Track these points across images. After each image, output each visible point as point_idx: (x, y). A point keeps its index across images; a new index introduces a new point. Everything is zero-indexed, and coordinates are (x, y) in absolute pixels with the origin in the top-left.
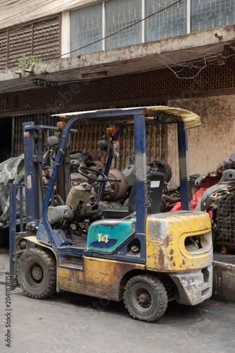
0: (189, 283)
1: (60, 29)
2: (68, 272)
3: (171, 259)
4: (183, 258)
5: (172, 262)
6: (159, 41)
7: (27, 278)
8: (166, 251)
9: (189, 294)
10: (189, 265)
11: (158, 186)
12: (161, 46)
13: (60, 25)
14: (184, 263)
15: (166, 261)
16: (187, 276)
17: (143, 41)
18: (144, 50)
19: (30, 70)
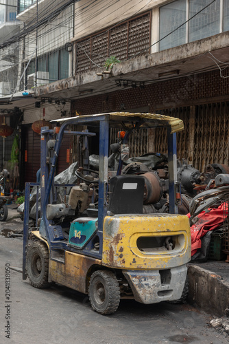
0: (140, 281)
1: (151, 26)
2: (56, 264)
3: (121, 256)
4: (134, 257)
5: (121, 259)
6: (210, 38)
7: (32, 268)
8: (116, 248)
9: (140, 292)
10: (140, 264)
11: (136, 188)
12: (212, 43)
13: (150, 22)
14: (134, 261)
15: (115, 258)
16: (138, 274)
17: (221, 32)
18: (198, 48)
19: (109, 71)
